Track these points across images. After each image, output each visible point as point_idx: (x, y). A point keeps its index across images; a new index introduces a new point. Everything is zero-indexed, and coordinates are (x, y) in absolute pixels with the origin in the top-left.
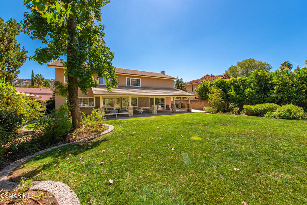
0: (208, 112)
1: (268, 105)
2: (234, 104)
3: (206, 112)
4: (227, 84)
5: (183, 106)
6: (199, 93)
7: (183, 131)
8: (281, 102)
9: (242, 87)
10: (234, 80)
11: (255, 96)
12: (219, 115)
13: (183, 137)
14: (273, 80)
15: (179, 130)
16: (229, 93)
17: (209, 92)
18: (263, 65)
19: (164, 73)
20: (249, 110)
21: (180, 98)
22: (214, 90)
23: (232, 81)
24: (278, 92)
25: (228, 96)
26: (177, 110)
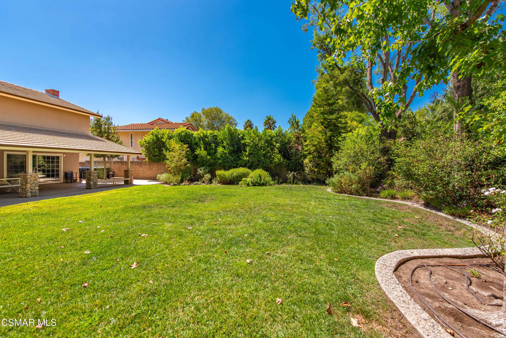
0: (166, 183)
1: (241, 170)
2: (204, 169)
3: (161, 184)
4: (195, 138)
5: (111, 173)
6: (147, 149)
7: (137, 224)
8: (252, 167)
9: (213, 145)
10: (203, 134)
11: (227, 157)
12: (185, 186)
13: (144, 235)
14: (245, 139)
15: (127, 223)
16: (197, 152)
17: (167, 149)
18: (229, 118)
19: (58, 96)
20: (223, 177)
21: (104, 156)
22: (175, 145)
23: (202, 135)
24: (250, 154)
25: (196, 157)
26: (100, 183)
